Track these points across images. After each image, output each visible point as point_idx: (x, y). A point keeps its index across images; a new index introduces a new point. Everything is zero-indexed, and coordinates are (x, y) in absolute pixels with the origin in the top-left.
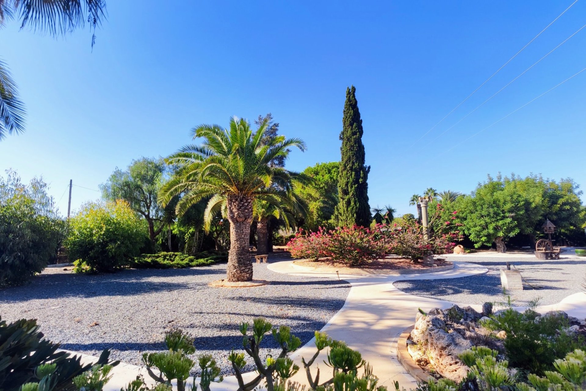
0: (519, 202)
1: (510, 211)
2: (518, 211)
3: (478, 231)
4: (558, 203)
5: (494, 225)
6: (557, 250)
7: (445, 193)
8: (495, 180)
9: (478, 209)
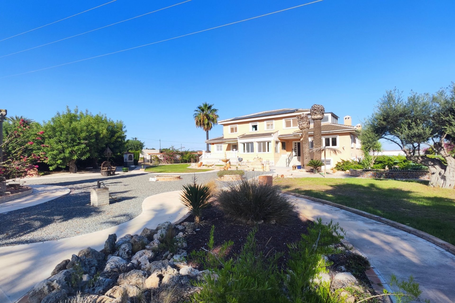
0: (92, 132)
1: (85, 139)
2: (90, 139)
3: (54, 155)
4: (115, 136)
5: (70, 149)
6: (114, 169)
7: (16, 118)
8: (73, 112)
9: (57, 134)
